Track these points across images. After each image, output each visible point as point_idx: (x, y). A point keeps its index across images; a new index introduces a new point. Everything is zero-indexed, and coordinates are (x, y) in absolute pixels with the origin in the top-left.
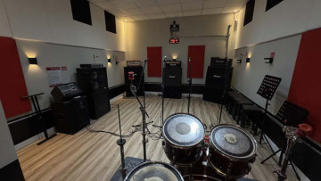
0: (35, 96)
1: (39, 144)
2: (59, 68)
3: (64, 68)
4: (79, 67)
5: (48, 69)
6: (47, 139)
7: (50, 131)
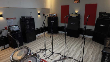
0: (1, 30)
1: (1, 50)
2: (12, 19)
3: (15, 18)
4: (21, 18)
5: (7, 19)
6: (5, 49)
7: (7, 46)
